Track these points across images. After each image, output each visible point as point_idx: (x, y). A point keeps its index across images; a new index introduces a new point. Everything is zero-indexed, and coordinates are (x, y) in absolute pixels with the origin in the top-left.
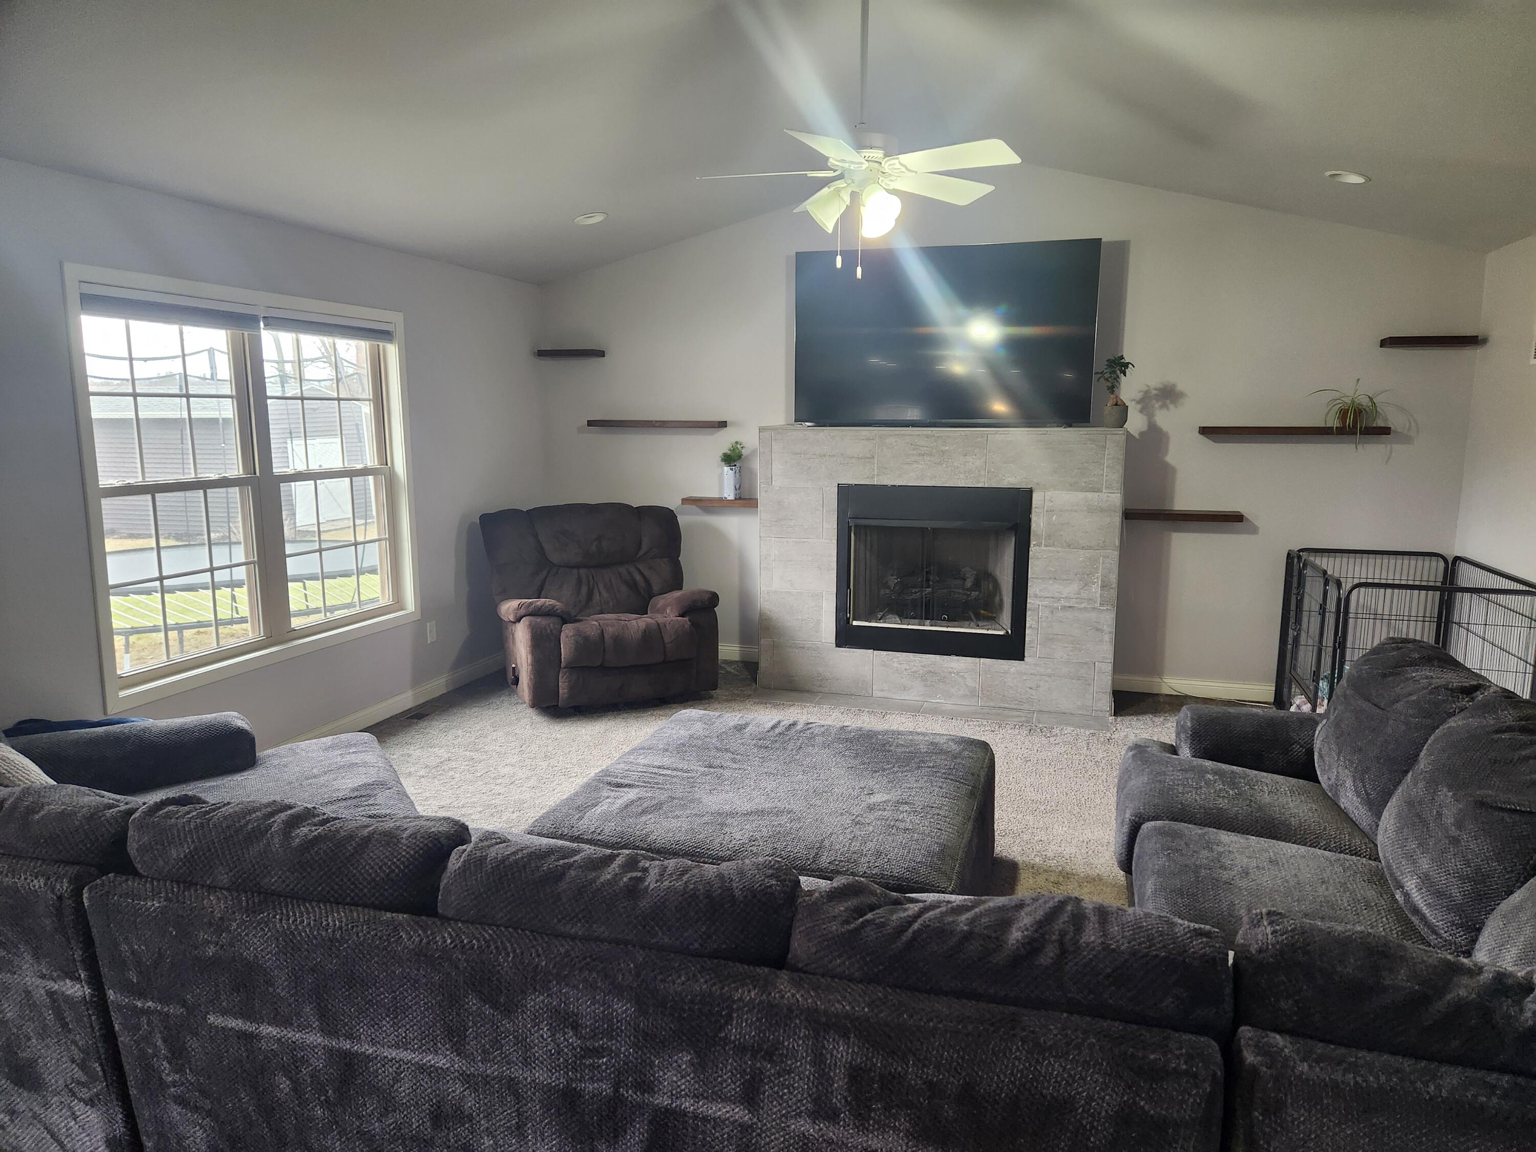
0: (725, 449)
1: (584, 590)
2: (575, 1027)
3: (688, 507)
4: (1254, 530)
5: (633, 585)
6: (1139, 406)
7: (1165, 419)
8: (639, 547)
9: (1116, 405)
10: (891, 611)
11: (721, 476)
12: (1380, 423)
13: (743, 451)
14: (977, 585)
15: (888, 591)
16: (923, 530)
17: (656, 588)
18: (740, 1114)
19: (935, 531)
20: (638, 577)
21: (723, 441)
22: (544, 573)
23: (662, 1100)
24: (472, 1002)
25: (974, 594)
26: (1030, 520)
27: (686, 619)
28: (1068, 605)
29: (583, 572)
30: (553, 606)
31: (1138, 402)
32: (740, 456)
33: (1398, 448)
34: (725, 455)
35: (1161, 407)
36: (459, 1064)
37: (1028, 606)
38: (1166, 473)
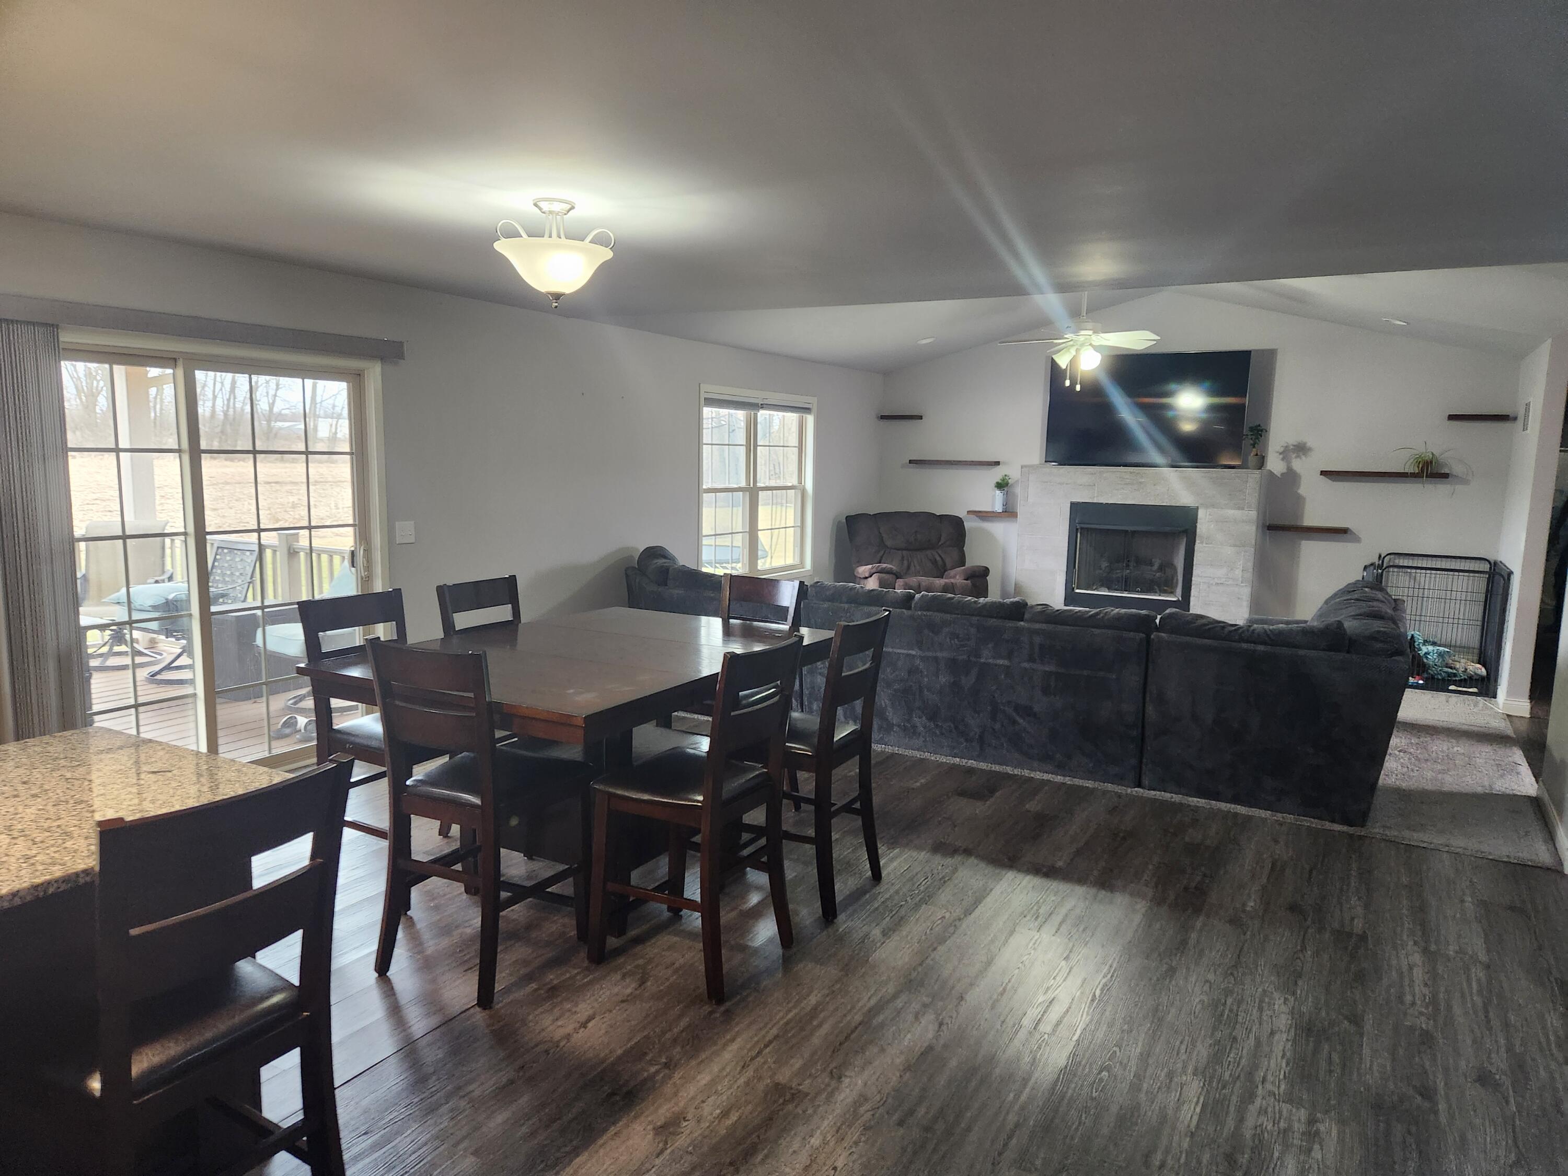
0: (998, 479)
1: (906, 562)
2: (958, 637)
3: (972, 516)
4: (1357, 539)
5: (934, 562)
6: (1281, 456)
7: (1298, 465)
8: (939, 539)
9: (1257, 455)
10: (1102, 586)
11: (994, 496)
12: (1446, 471)
13: (1010, 481)
14: (1161, 568)
15: (1101, 572)
16: (1127, 531)
17: (949, 565)
18: (1006, 662)
19: (1134, 532)
20: (938, 558)
21: (996, 474)
22: (882, 552)
23: (982, 660)
24: (926, 631)
25: (1158, 574)
26: (1196, 527)
27: (969, 582)
28: (1219, 582)
29: (905, 552)
30: (892, 568)
31: (1281, 454)
32: (1007, 484)
33: (1459, 488)
34: (998, 483)
35: (1296, 457)
36: (919, 653)
37: (1193, 582)
38: (1299, 501)
